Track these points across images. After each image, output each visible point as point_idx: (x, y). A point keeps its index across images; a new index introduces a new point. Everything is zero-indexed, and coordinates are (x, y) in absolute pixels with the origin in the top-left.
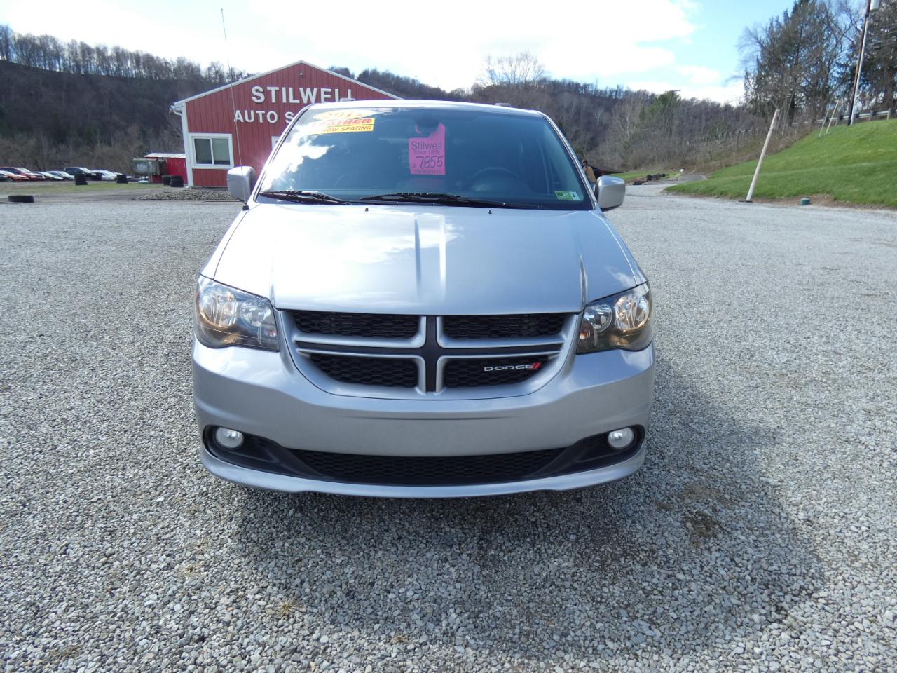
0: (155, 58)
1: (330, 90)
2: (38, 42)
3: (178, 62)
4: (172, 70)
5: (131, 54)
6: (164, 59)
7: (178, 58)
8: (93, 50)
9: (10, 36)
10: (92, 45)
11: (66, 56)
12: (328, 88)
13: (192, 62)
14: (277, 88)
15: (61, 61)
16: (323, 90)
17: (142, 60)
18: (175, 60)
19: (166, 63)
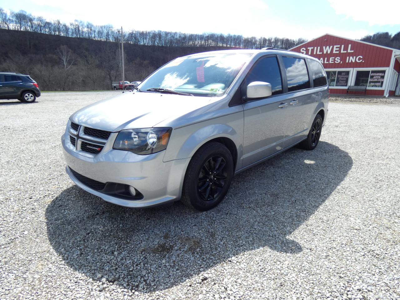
0: (290, 40)
1: (339, 46)
2: (250, 40)
3: (299, 40)
4: (296, 44)
5: (280, 40)
6: (293, 40)
7: (299, 39)
8: (267, 40)
9: (241, 39)
10: (267, 38)
11: (258, 44)
12: (338, 45)
13: (305, 39)
14: (312, 48)
15: (255, 46)
16: (335, 46)
17: (284, 42)
18: (297, 40)
19: (293, 41)
